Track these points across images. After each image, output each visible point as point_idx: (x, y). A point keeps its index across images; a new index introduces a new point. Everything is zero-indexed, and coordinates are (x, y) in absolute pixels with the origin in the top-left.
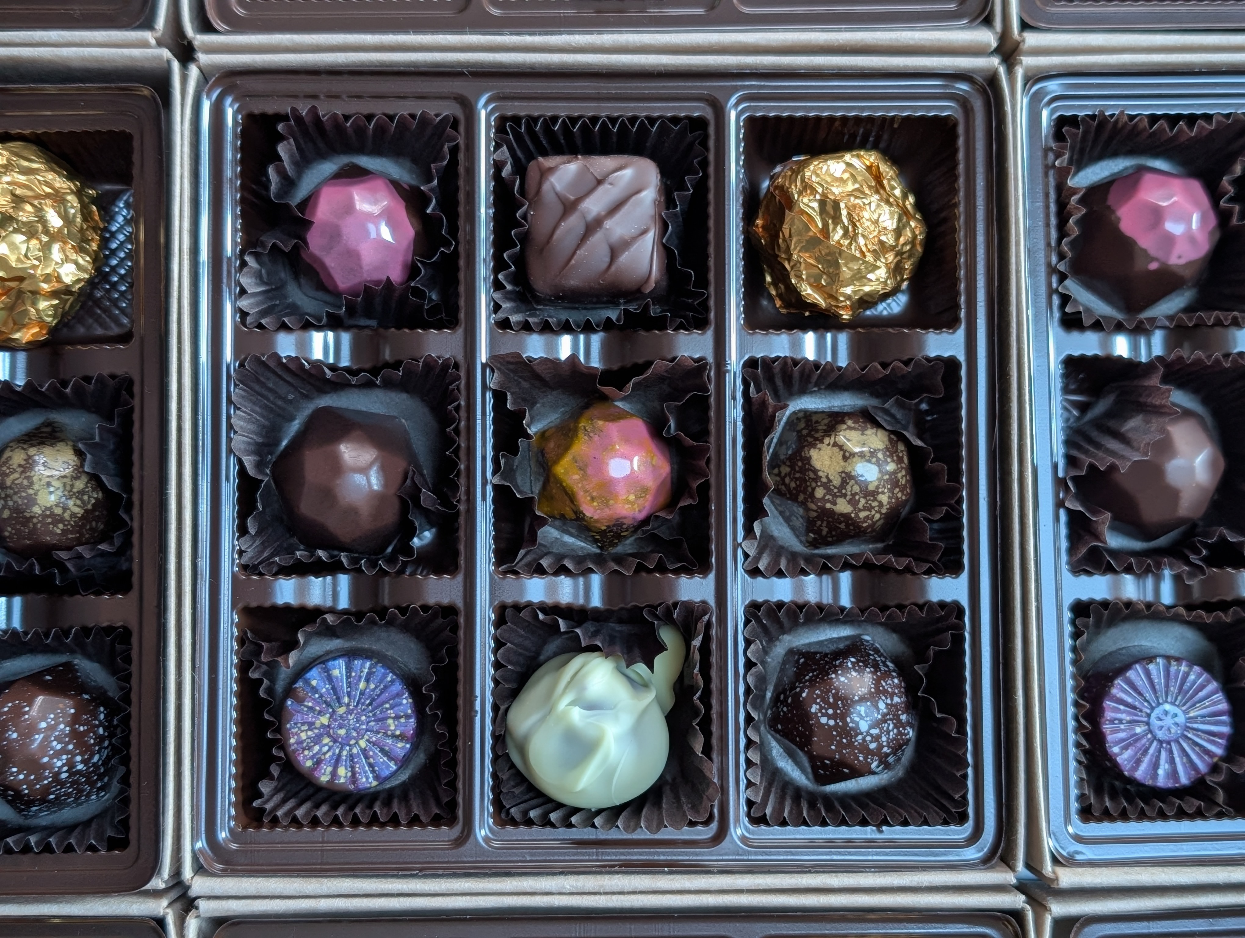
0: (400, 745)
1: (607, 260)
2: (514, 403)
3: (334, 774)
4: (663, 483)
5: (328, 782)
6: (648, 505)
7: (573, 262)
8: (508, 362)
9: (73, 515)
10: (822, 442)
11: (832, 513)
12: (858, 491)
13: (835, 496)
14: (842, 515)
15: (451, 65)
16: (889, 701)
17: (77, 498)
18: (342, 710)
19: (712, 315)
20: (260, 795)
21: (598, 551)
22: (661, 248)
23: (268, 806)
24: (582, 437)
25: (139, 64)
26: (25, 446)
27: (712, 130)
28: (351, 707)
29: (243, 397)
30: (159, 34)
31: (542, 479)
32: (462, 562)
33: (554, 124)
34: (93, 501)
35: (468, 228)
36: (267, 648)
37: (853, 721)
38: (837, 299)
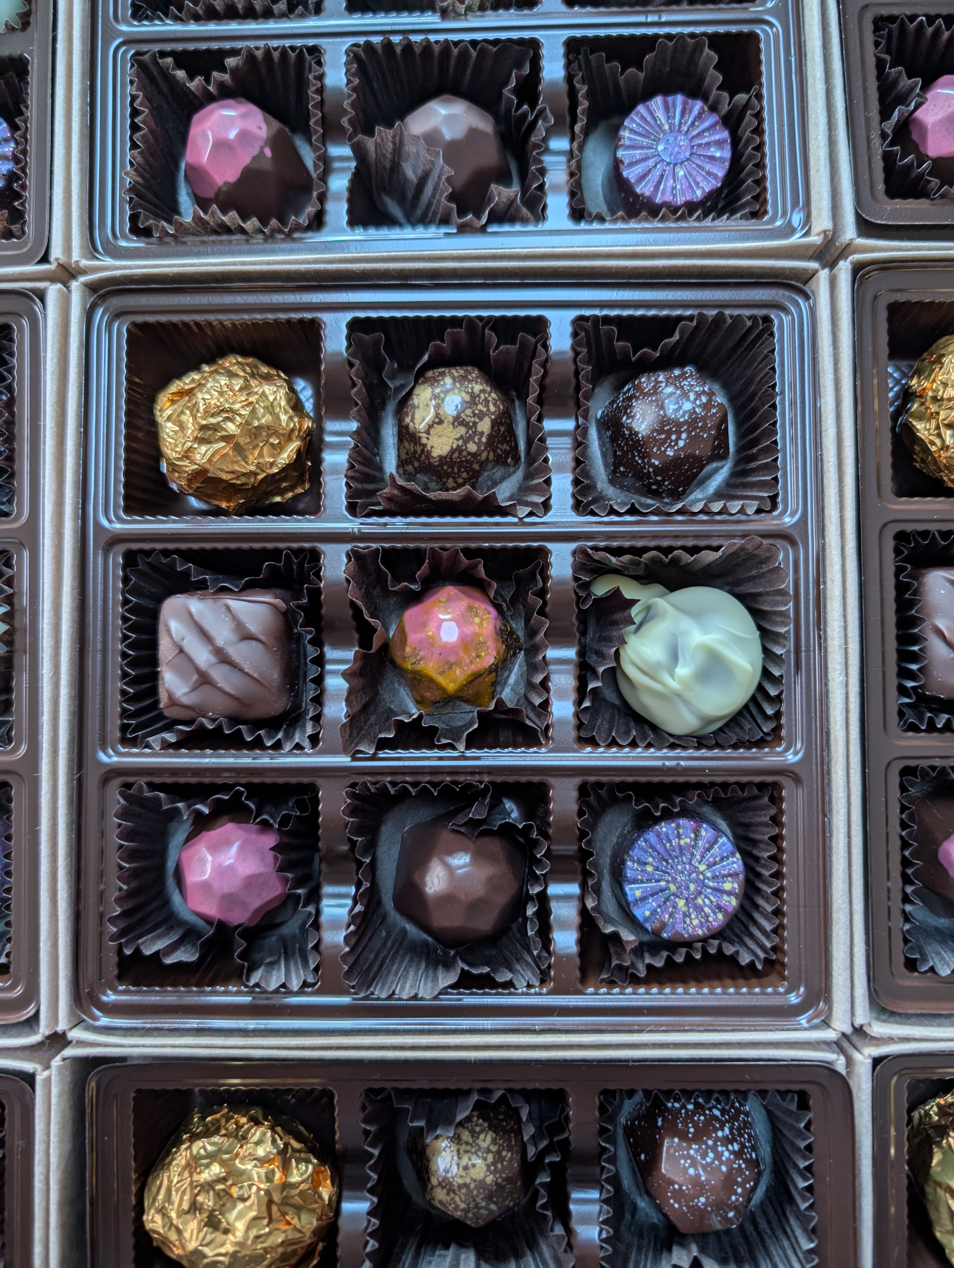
0: (703, 833)
1: (254, 643)
2: (388, 730)
3: (729, 893)
4: (464, 593)
5: (736, 898)
6: (484, 606)
7: (255, 675)
8: (350, 736)
9: (494, 1142)
10: (425, 445)
11: (490, 437)
12: (470, 410)
13: (475, 433)
14: (492, 427)
15: (70, 790)
16: (663, 385)
17: (478, 1138)
18: (673, 887)
19: (306, 545)
20: (752, 964)
21: (523, 652)
22: (244, 593)
23: (762, 955)
24: (421, 666)
25: (67, 1087)
26: (430, 1187)
27: (135, 546)
28: (670, 879)
29: (383, 985)
30: (38, 1067)
31: (458, 703)
32: (536, 779)
33: (128, 693)
34: (481, 1121)
35: (226, 774)
36: (618, 959)
37: (683, 416)
38: (292, 430)
